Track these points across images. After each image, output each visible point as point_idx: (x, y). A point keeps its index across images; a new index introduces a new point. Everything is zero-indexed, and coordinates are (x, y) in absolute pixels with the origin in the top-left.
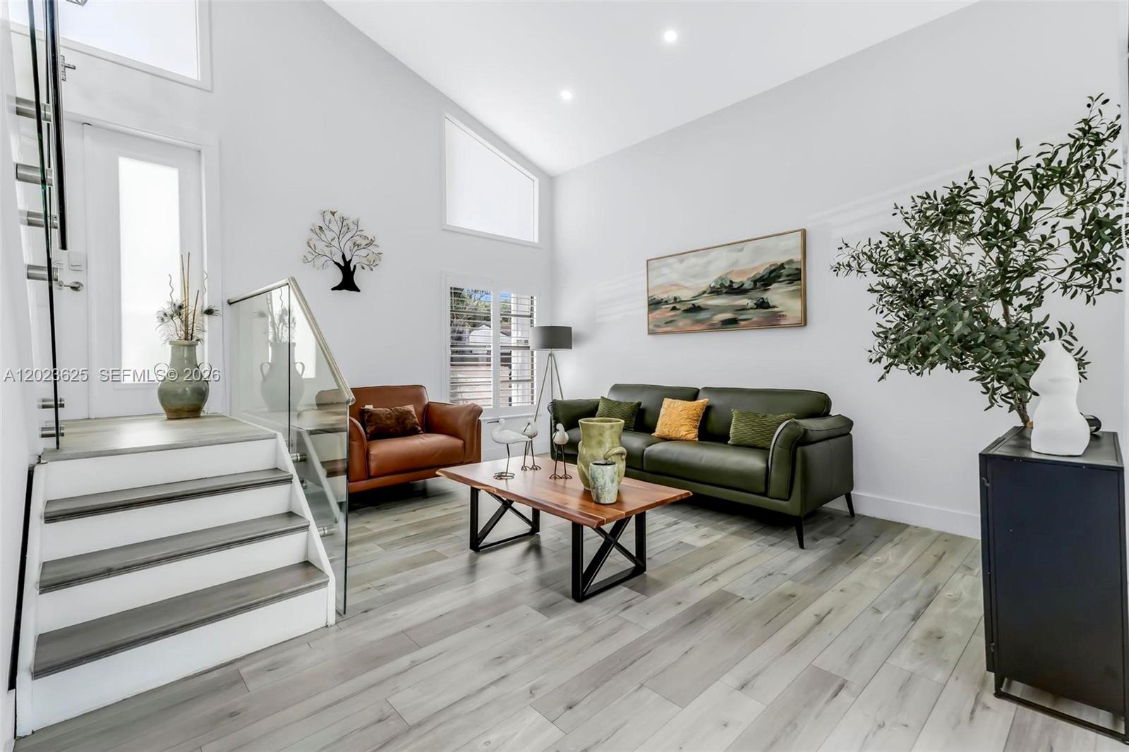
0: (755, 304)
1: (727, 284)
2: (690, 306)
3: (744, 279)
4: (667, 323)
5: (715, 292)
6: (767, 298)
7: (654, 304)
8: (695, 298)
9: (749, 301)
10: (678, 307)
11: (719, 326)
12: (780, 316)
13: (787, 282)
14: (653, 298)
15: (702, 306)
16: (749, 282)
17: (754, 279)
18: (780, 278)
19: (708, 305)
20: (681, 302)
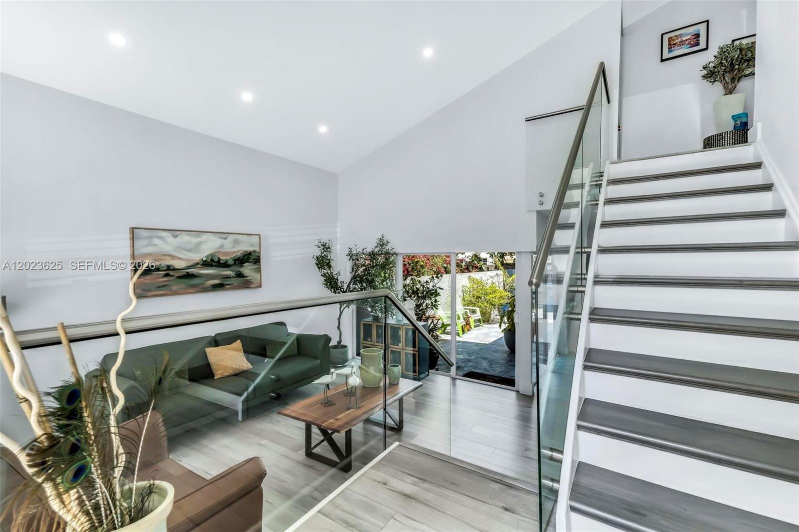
0: (235, 274)
1: (216, 260)
2: (185, 273)
3: (228, 258)
4: (158, 287)
5: (206, 264)
6: (242, 271)
8: (189, 267)
9: (231, 272)
10: (171, 274)
11: (210, 289)
12: (249, 282)
13: (253, 263)
15: (195, 274)
16: (231, 260)
17: (234, 259)
18: (249, 260)
19: (200, 274)
20: (175, 269)
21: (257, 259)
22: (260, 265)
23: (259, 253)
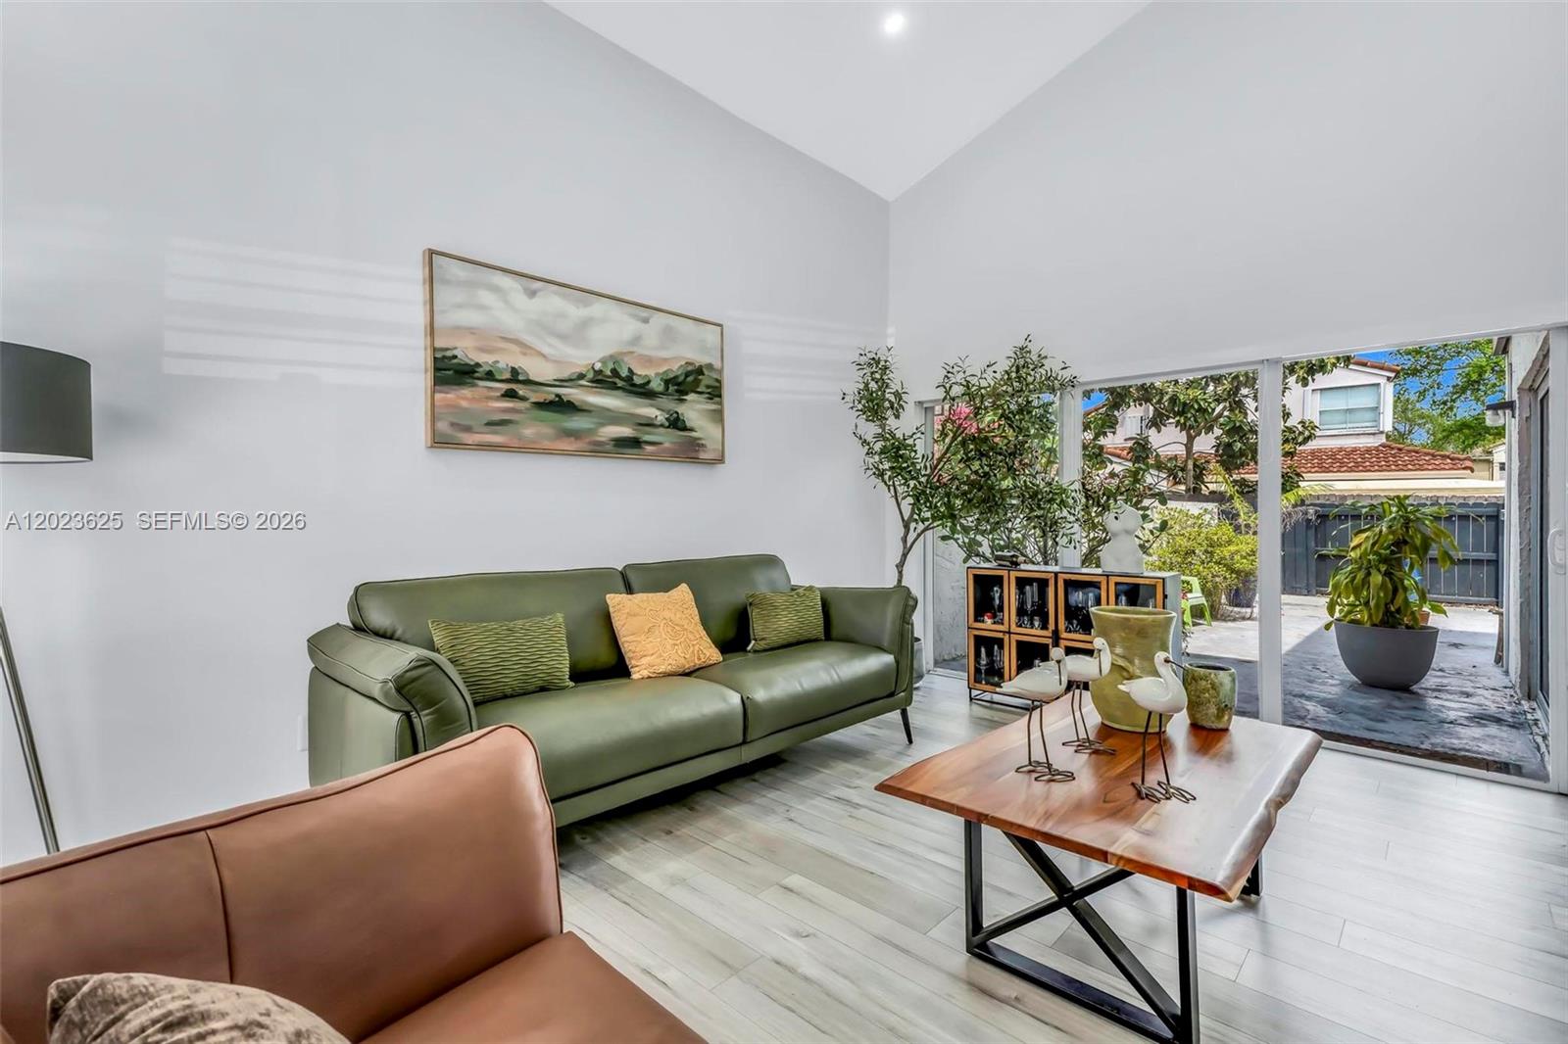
0: (667, 419)
1: (624, 373)
2: (552, 397)
3: (651, 372)
4: (490, 424)
5: (602, 380)
6: (682, 414)
7: (450, 372)
8: (563, 382)
9: (658, 413)
10: (521, 393)
11: (609, 447)
12: (699, 445)
13: (707, 395)
14: (449, 354)
15: (577, 404)
16: (659, 381)
17: (665, 377)
18: (698, 387)
19: (586, 403)
20: (528, 382)
21: (716, 387)
22: (721, 404)
23: (721, 371)
